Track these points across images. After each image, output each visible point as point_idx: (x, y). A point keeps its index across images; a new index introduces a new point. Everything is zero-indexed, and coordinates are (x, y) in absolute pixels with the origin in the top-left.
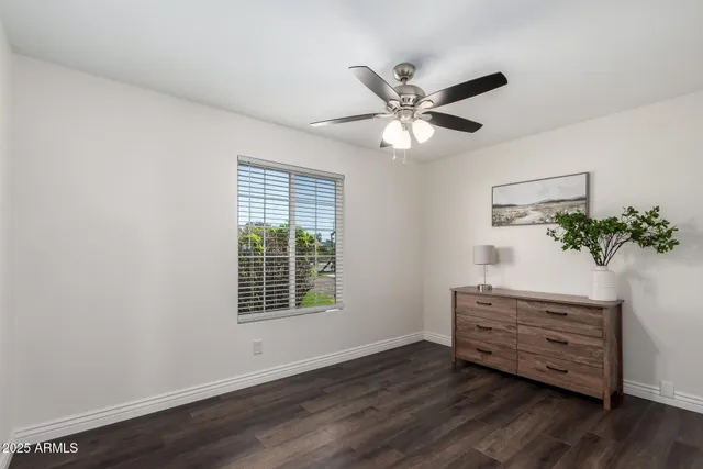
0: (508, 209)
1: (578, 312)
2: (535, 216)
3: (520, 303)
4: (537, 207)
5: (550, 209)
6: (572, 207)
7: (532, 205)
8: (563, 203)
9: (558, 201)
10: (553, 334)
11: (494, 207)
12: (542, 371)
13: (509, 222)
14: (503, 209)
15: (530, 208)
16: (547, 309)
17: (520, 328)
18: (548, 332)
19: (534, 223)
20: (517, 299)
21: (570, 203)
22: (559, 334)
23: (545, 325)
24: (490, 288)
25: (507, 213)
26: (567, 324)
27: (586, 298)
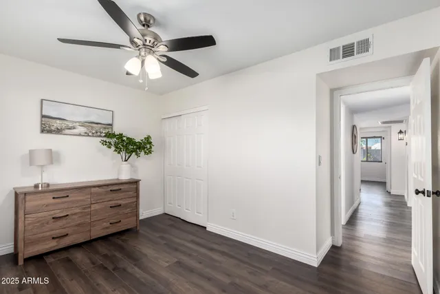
0: (58, 121)
1: (126, 187)
2: (82, 130)
3: (93, 190)
4: (83, 124)
5: (92, 127)
6: (105, 128)
7: (79, 122)
8: (99, 125)
9: (97, 124)
10: (113, 203)
11: (43, 116)
12: (107, 228)
13: (59, 131)
14: (54, 121)
15: (78, 124)
16: (111, 189)
17: (93, 206)
18: (111, 202)
19: (80, 135)
20: (91, 187)
21: (104, 126)
22: (116, 202)
23: (109, 199)
24: (48, 185)
25: (57, 124)
26: (121, 194)
27: (118, 179)
